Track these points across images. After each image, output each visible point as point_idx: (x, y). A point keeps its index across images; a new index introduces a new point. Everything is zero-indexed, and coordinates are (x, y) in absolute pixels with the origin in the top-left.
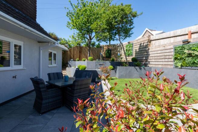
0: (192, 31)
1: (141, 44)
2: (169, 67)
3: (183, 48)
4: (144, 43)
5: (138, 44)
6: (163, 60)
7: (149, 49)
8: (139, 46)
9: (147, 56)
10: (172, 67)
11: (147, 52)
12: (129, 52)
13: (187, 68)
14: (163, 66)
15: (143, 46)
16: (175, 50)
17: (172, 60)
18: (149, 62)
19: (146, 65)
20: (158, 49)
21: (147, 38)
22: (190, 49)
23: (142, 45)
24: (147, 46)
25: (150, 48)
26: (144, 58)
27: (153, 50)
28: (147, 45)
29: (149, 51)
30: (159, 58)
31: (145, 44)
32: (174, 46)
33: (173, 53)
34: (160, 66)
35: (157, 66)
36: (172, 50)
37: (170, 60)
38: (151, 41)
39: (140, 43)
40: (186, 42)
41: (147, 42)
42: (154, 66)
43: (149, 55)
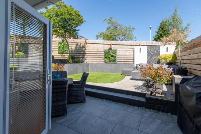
0: (112, 43)
1: (77, 44)
2: (101, 62)
3: (109, 52)
4: (81, 44)
6: (97, 58)
7: (85, 49)
8: (75, 45)
9: (84, 54)
10: (103, 62)
11: (84, 51)
13: (111, 63)
14: (97, 62)
15: (80, 46)
16: (105, 52)
17: (103, 58)
18: (86, 59)
19: (83, 62)
20: (94, 50)
21: (84, 41)
22: (112, 53)
23: (79, 45)
24: (83, 47)
25: (87, 49)
26: (81, 56)
27: (89, 50)
28: (84, 46)
29: (86, 51)
30: (94, 56)
31: (81, 45)
32: (104, 50)
33: (103, 54)
34: (95, 62)
35: (93, 62)
36: (103, 52)
37: (101, 58)
38: (87, 43)
39: (76, 43)
40: (110, 49)
41: (84, 44)
42: (90, 62)
43: (86, 54)
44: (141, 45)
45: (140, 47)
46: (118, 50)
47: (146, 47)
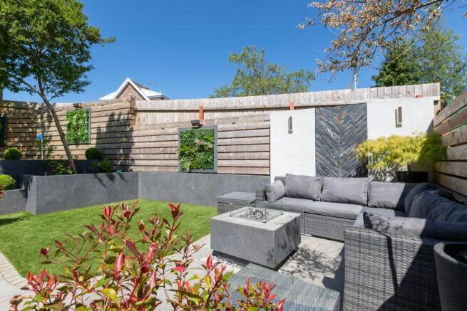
0: (206, 106)
1: (113, 115)
2: (171, 170)
3: (192, 135)
4: (120, 115)
5: (104, 113)
6: (162, 156)
7: (132, 130)
8: (107, 119)
9: (130, 143)
10: (177, 170)
11: (128, 135)
12: (79, 134)
13: (198, 171)
14: (162, 170)
15: (118, 120)
16: (182, 137)
17: (177, 156)
18: (133, 160)
19: (125, 168)
20: (152, 132)
21: (128, 105)
22: (201, 138)
23: (116, 117)
24: (127, 122)
25: (135, 128)
26: (121, 151)
27: (141, 133)
28: (128, 119)
29: (134, 134)
30: (153, 151)
31: (122, 117)
32: (179, 129)
33: (177, 143)
34: (156, 169)
35: (149, 169)
36: (177, 137)
37: (173, 156)
38: (137, 111)
39: (109, 113)
40: (197, 125)
41: (128, 114)
42: (143, 169)
43: (133, 143)
44: (296, 108)
45: (292, 113)
46: (220, 127)
47: (313, 110)
